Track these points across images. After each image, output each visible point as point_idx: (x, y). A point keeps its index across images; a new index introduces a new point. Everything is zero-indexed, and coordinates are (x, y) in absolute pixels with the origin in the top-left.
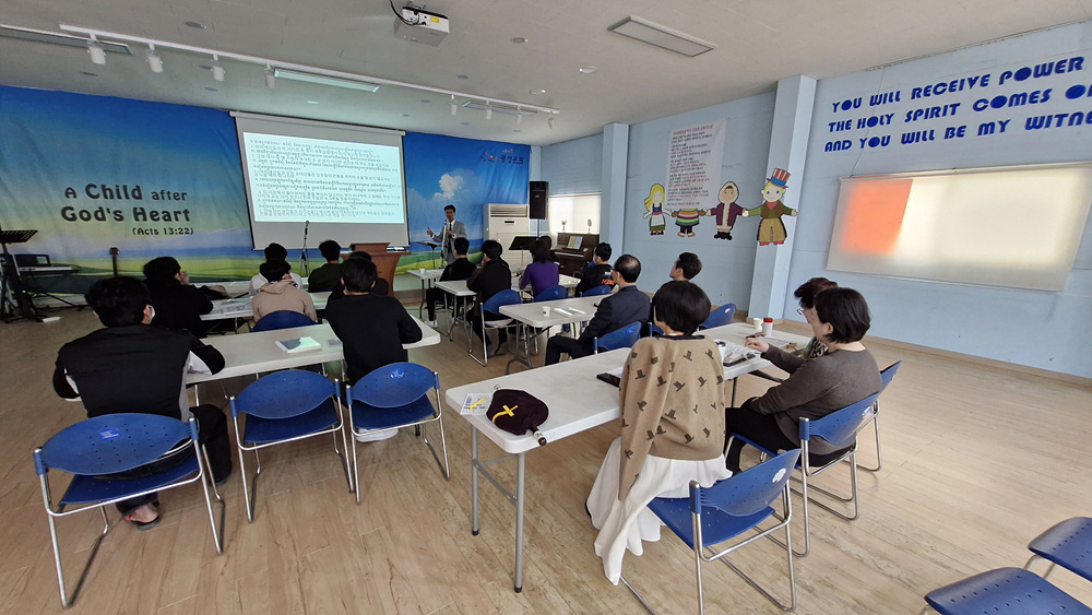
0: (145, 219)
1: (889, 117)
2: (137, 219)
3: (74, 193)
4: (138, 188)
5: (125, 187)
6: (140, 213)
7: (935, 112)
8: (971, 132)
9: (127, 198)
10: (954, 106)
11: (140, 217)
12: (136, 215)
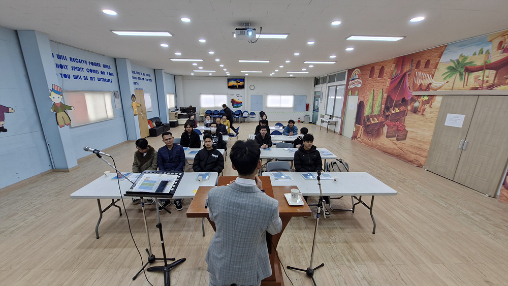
1: (67, 66)
7: (78, 69)
8: (89, 78)
10: (83, 68)
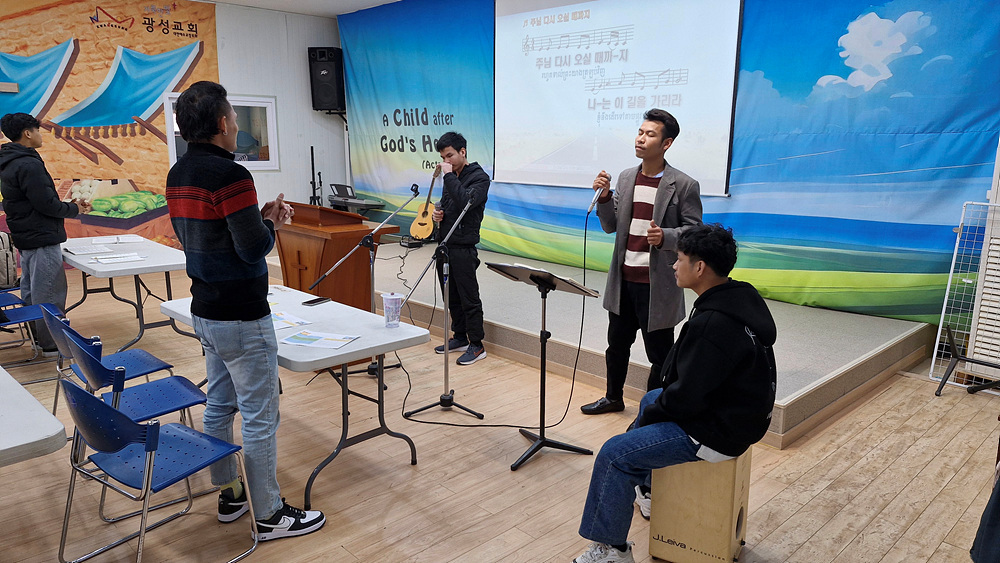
0: (431, 150)
2: (425, 150)
3: (387, 121)
4: (425, 112)
5: (417, 110)
6: (427, 143)
9: (418, 124)
11: (428, 146)
12: (425, 144)
